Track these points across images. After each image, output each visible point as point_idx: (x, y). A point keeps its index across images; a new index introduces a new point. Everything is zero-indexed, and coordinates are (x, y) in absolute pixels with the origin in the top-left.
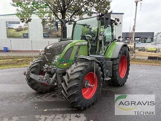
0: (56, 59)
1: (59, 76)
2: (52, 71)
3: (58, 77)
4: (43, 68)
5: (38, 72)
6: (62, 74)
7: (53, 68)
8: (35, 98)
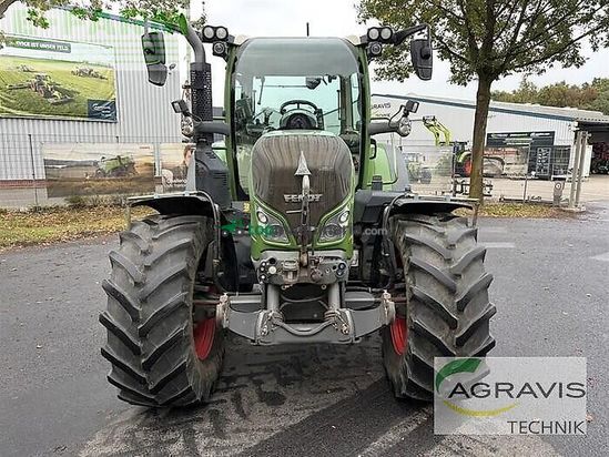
0: (343, 218)
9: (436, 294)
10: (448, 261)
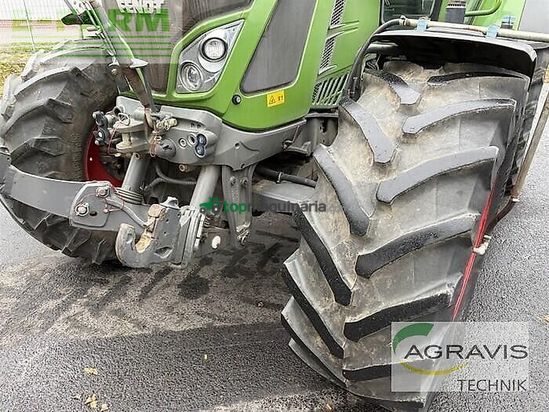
0: (211, 51)
1: (237, 185)
2: (186, 155)
3: (233, 196)
4: (106, 125)
5: (70, 148)
6: (251, 172)
7: (194, 130)
8: (75, 309)
9: (331, 227)
10: (382, 167)
